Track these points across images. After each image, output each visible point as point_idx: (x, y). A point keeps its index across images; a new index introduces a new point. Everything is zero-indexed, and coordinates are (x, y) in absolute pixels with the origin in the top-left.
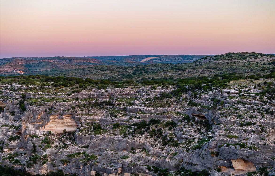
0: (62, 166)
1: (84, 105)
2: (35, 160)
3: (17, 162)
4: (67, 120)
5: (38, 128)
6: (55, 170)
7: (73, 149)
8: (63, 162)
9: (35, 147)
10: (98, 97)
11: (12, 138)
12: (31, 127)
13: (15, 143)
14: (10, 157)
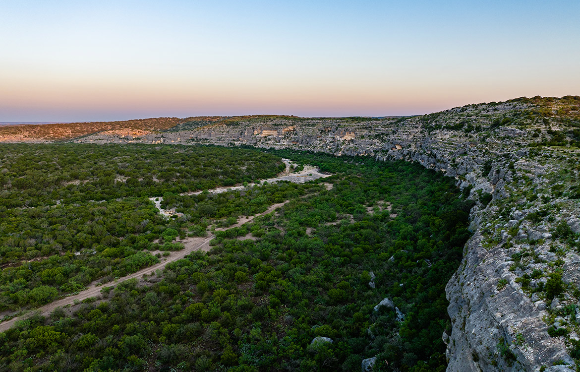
0: (346, 152)
1: (361, 128)
2: (337, 150)
3: (331, 151)
4: (353, 134)
5: (341, 137)
6: (344, 154)
7: (352, 145)
8: (347, 150)
9: (338, 145)
10: (367, 125)
11: (331, 142)
12: (338, 137)
13: (331, 144)
14: (329, 150)
